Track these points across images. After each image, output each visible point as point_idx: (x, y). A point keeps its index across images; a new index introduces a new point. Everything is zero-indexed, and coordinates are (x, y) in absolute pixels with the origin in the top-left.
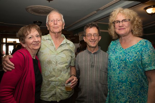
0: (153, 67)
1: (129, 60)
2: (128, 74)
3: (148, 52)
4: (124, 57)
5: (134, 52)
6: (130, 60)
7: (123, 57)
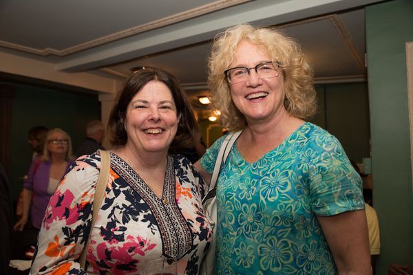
0: (340, 205)
1: (266, 200)
2: (261, 245)
3: (320, 158)
4: (253, 190)
5: (281, 171)
6: (270, 197)
7: (248, 191)
